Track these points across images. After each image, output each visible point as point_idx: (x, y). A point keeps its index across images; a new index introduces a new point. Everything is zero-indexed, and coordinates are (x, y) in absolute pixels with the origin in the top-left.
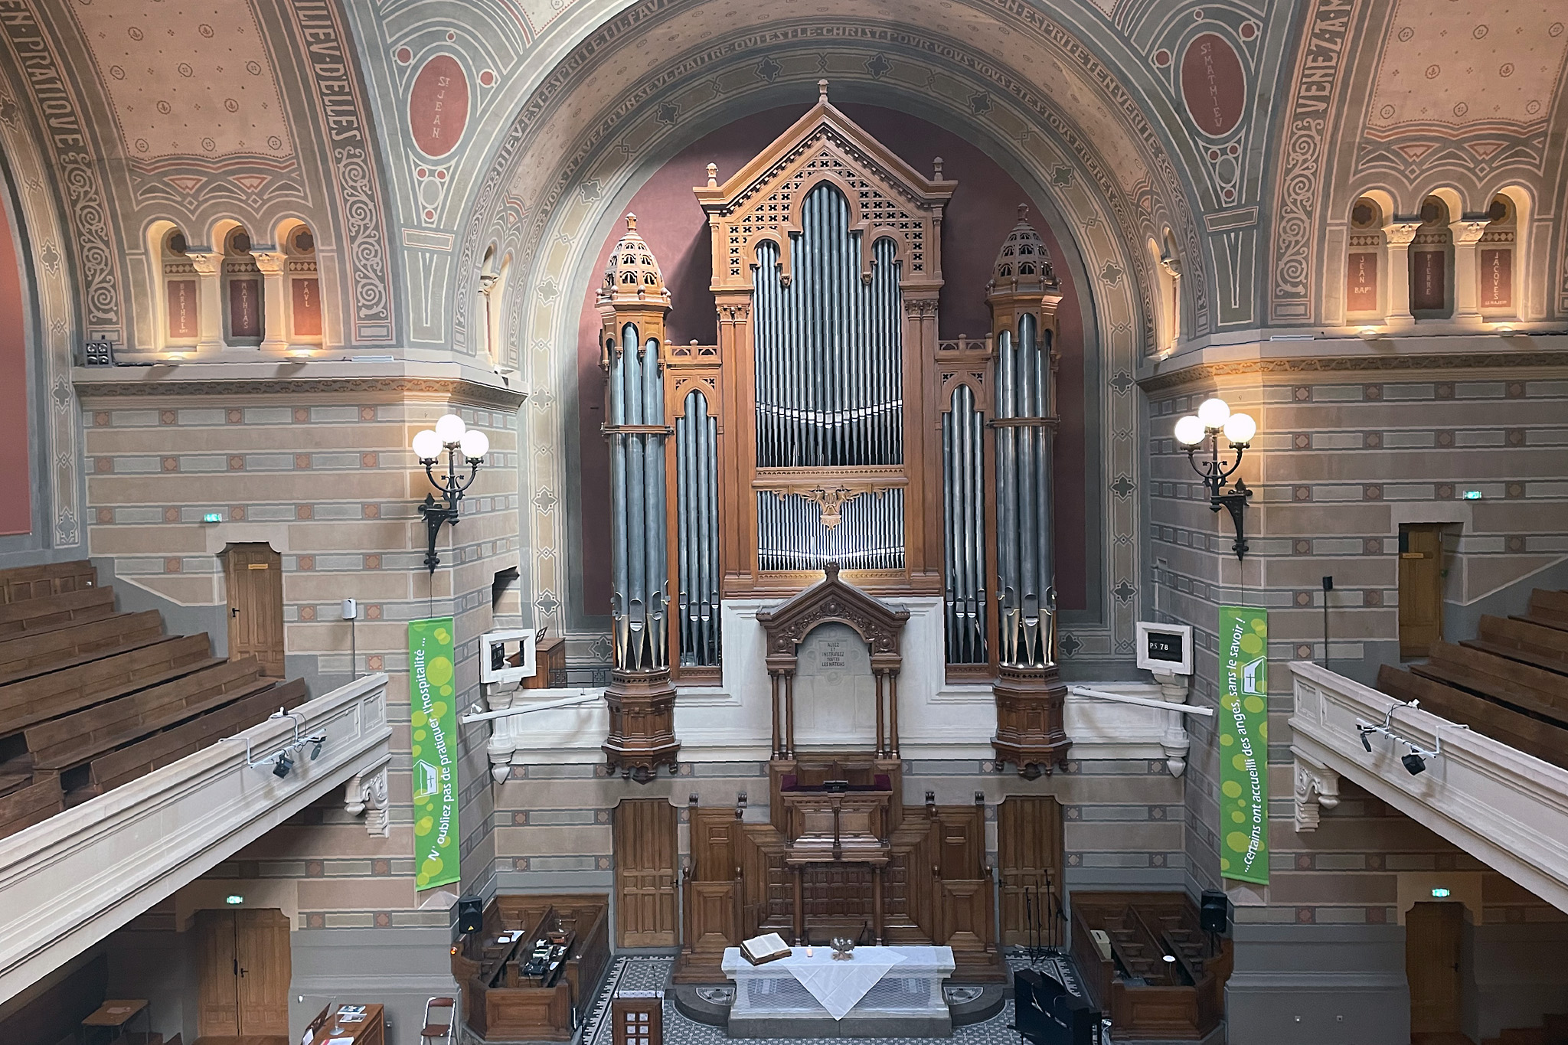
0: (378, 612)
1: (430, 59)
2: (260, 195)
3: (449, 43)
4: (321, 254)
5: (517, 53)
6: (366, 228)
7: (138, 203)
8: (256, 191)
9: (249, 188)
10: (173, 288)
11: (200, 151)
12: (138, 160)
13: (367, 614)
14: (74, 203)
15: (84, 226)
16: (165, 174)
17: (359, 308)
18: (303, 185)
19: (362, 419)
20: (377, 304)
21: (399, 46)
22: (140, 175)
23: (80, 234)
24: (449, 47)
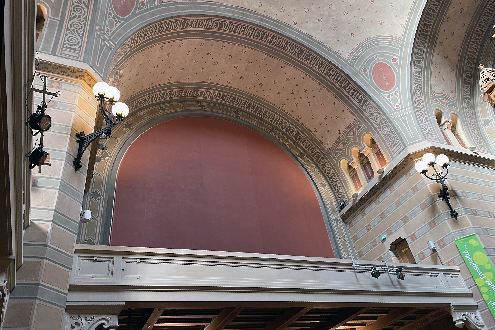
0: (443, 243)
1: (373, 67)
2: (355, 135)
3: (376, 59)
4: (375, 139)
5: (399, 48)
6: (381, 122)
7: (335, 160)
8: (354, 135)
9: (352, 136)
10: (353, 178)
11: (339, 135)
12: (330, 149)
13: (440, 246)
14: (325, 171)
15: (329, 175)
16: (336, 148)
17: (391, 146)
18: (362, 124)
19: (407, 178)
20: (394, 141)
21: (362, 69)
22: (332, 152)
23: (329, 178)
24: (378, 60)
